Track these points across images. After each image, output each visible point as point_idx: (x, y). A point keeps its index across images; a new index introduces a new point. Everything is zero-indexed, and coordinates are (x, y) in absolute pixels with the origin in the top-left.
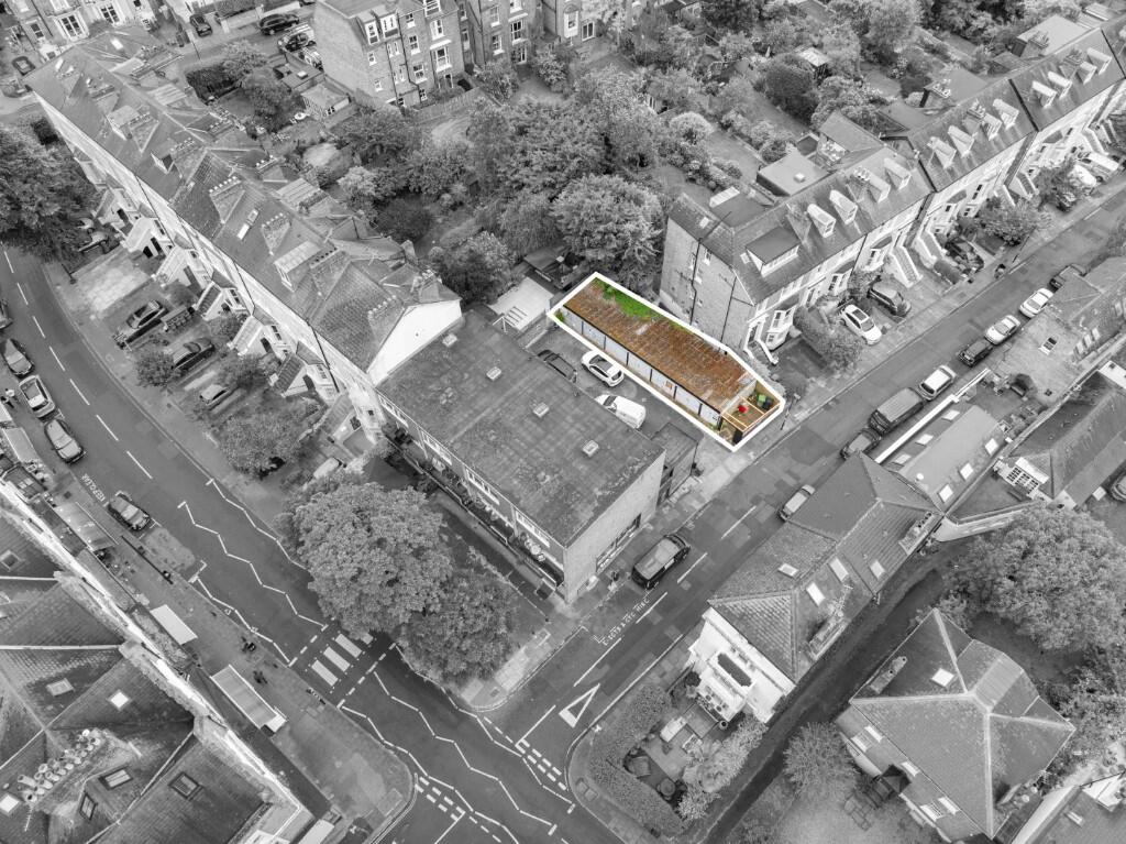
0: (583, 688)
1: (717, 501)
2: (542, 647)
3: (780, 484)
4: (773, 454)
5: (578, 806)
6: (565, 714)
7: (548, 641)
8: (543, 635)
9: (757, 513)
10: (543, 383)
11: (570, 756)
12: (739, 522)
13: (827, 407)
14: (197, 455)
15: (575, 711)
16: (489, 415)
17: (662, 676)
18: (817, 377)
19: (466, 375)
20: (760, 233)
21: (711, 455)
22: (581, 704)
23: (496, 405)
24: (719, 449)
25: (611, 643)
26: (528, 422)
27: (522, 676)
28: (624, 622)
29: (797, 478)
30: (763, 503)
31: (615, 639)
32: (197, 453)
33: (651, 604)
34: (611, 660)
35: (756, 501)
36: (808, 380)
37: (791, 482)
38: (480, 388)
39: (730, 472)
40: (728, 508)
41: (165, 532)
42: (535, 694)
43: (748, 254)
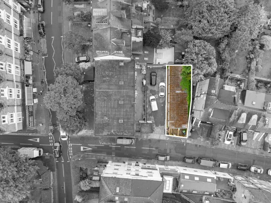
0: (89, 147)
1: (150, 140)
2: (89, 133)
3: (166, 150)
4: (172, 143)
5: (70, 162)
6: (82, 148)
7: (91, 133)
8: (92, 131)
9: (154, 150)
10: (129, 96)
11: (76, 154)
12: (149, 148)
13: (196, 145)
14: (64, 27)
15: (84, 149)
16: (111, 92)
17: (103, 158)
18: (203, 137)
19: (116, 77)
20: (222, 108)
21: (160, 131)
22: (86, 149)
23: (114, 91)
24: (164, 131)
25: (101, 145)
26: (116, 102)
27: (81, 134)
28: (108, 144)
29: (170, 152)
30: (158, 150)
31: (103, 145)
32: (65, 26)
33: (115, 146)
34: (98, 147)
35: (156, 148)
36: (201, 136)
37: (168, 152)
38: (115, 83)
39: (160, 137)
40: (150, 144)
41: (46, 41)
42: (81, 139)
43: (212, 110)
